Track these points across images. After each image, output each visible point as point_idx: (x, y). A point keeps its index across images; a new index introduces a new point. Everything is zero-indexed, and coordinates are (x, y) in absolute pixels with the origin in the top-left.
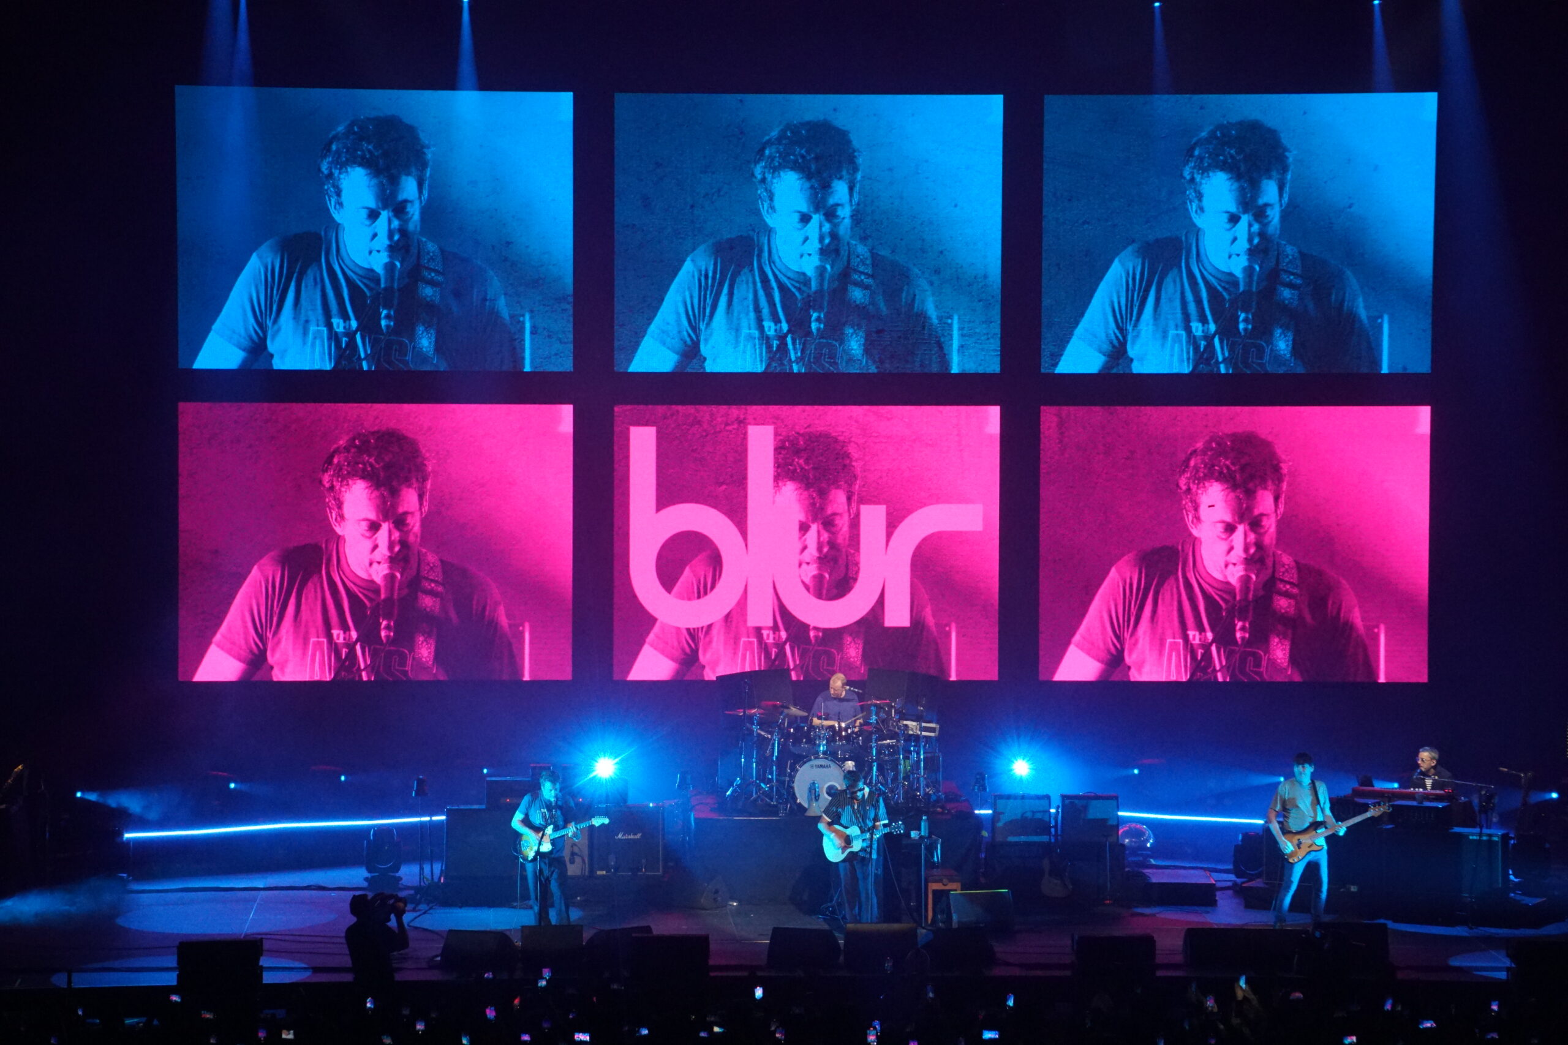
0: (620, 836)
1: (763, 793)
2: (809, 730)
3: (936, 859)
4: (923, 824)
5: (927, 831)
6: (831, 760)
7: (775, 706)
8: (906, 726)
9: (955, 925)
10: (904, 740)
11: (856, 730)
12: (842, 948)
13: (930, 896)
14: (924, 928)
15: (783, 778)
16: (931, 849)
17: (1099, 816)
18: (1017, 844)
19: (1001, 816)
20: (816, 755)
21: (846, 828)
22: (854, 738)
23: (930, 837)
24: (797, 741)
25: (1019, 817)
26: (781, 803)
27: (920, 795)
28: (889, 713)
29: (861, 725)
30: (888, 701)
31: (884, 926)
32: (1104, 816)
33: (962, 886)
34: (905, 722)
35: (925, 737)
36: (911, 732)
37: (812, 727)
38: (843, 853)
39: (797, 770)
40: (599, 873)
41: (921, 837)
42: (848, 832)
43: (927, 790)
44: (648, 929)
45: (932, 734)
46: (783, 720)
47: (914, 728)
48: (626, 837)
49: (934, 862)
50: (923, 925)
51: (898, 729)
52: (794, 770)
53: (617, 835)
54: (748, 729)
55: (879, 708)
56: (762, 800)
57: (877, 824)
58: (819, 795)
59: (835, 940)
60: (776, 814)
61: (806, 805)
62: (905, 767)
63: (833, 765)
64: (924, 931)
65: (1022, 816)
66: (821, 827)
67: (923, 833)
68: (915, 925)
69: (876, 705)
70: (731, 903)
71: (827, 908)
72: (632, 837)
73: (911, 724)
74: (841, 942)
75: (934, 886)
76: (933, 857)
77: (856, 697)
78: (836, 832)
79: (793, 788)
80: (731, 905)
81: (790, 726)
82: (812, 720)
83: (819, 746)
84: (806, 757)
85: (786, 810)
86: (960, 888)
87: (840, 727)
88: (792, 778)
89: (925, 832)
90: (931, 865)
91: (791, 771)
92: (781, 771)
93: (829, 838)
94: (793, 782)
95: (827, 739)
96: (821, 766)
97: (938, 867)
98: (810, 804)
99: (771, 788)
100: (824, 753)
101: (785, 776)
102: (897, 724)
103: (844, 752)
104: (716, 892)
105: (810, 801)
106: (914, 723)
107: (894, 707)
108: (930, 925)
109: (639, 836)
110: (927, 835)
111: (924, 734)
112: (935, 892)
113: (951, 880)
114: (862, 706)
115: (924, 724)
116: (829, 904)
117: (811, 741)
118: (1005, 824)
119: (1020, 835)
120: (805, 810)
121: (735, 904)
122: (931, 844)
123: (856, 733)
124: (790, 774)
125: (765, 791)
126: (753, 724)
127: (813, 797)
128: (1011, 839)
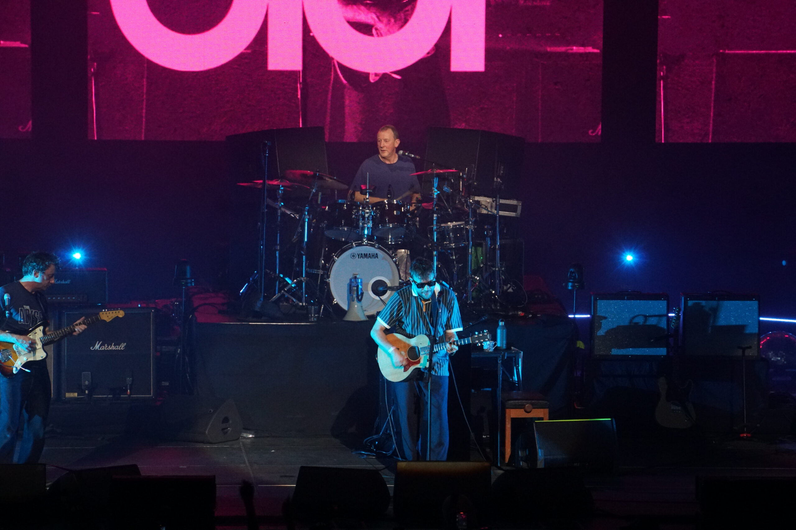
0: (97, 347)
1: (288, 292)
2: (350, 208)
3: (516, 378)
4: (499, 331)
5: (505, 342)
6: (379, 248)
7: (305, 176)
8: (478, 202)
9: (540, 465)
10: (475, 223)
11: (412, 208)
12: (392, 493)
13: (508, 426)
14: (500, 468)
15: (315, 271)
16: (509, 364)
17: (733, 322)
18: (624, 358)
19: (603, 321)
20: (359, 239)
21: (410, 336)
22: (409, 219)
23: (508, 348)
24: (334, 223)
25: (626, 323)
26: (312, 304)
27: (495, 294)
28: (455, 187)
29: (418, 201)
30: (454, 170)
31: (451, 465)
32: (740, 322)
33: (550, 414)
34: (477, 198)
35: (501, 217)
36: (484, 212)
37: (354, 205)
38: (405, 370)
39: (334, 261)
40: (68, 395)
41: (497, 349)
42: (413, 342)
43: (505, 288)
44: (134, 468)
45: (512, 214)
46: (316, 195)
47: (489, 206)
48: (103, 348)
49: (513, 383)
50: (499, 465)
51: (467, 206)
52: (330, 261)
53: (94, 346)
54: (268, 207)
55: (443, 179)
56: (287, 300)
57: (449, 331)
58: (362, 294)
59: (383, 483)
60: (305, 318)
61: (345, 307)
62: (476, 257)
63: (380, 253)
64: (500, 472)
65: (631, 321)
66: (375, 334)
67: (499, 344)
68: (486, 464)
69: (438, 175)
70: (245, 435)
71: (373, 442)
72: (113, 347)
73: (484, 200)
74: (391, 486)
75: (513, 413)
76: (512, 375)
77: (412, 166)
78: (395, 343)
79: (328, 284)
80: (244, 438)
81: (324, 203)
82: (353, 194)
83: (363, 229)
84: (346, 243)
85: (318, 312)
86: (547, 416)
87: (390, 204)
88: (327, 271)
89: (502, 343)
90: (512, 386)
91: (325, 263)
92: (313, 263)
93: (386, 352)
94: (328, 277)
95: (373, 220)
96: (366, 256)
97: (518, 389)
98: (349, 305)
99: (299, 284)
100: (370, 238)
101: (318, 268)
102: (466, 202)
103: (395, 238)
104: (226, 420)
105: (350, 301)
106: (489, 200)
107: (462, 177)
108: (508, 465)
109: (122, 346)
110: (504, 347)
111: (502, 213)
112: (513, 420)
113: (535, 407)
114: (419, 177)
115: (502, 201)
116: (375, 437)
117: (353, 224)
118: (607, 332)
119: (627, 347)
120: (344, 313)
121: (251, 436)
122: (510, 359)
123: (412, 213)
124: (324, 265)
125: (291, 288)
126: (275, 199)
127: (355, 296)
128: (615, 352)
